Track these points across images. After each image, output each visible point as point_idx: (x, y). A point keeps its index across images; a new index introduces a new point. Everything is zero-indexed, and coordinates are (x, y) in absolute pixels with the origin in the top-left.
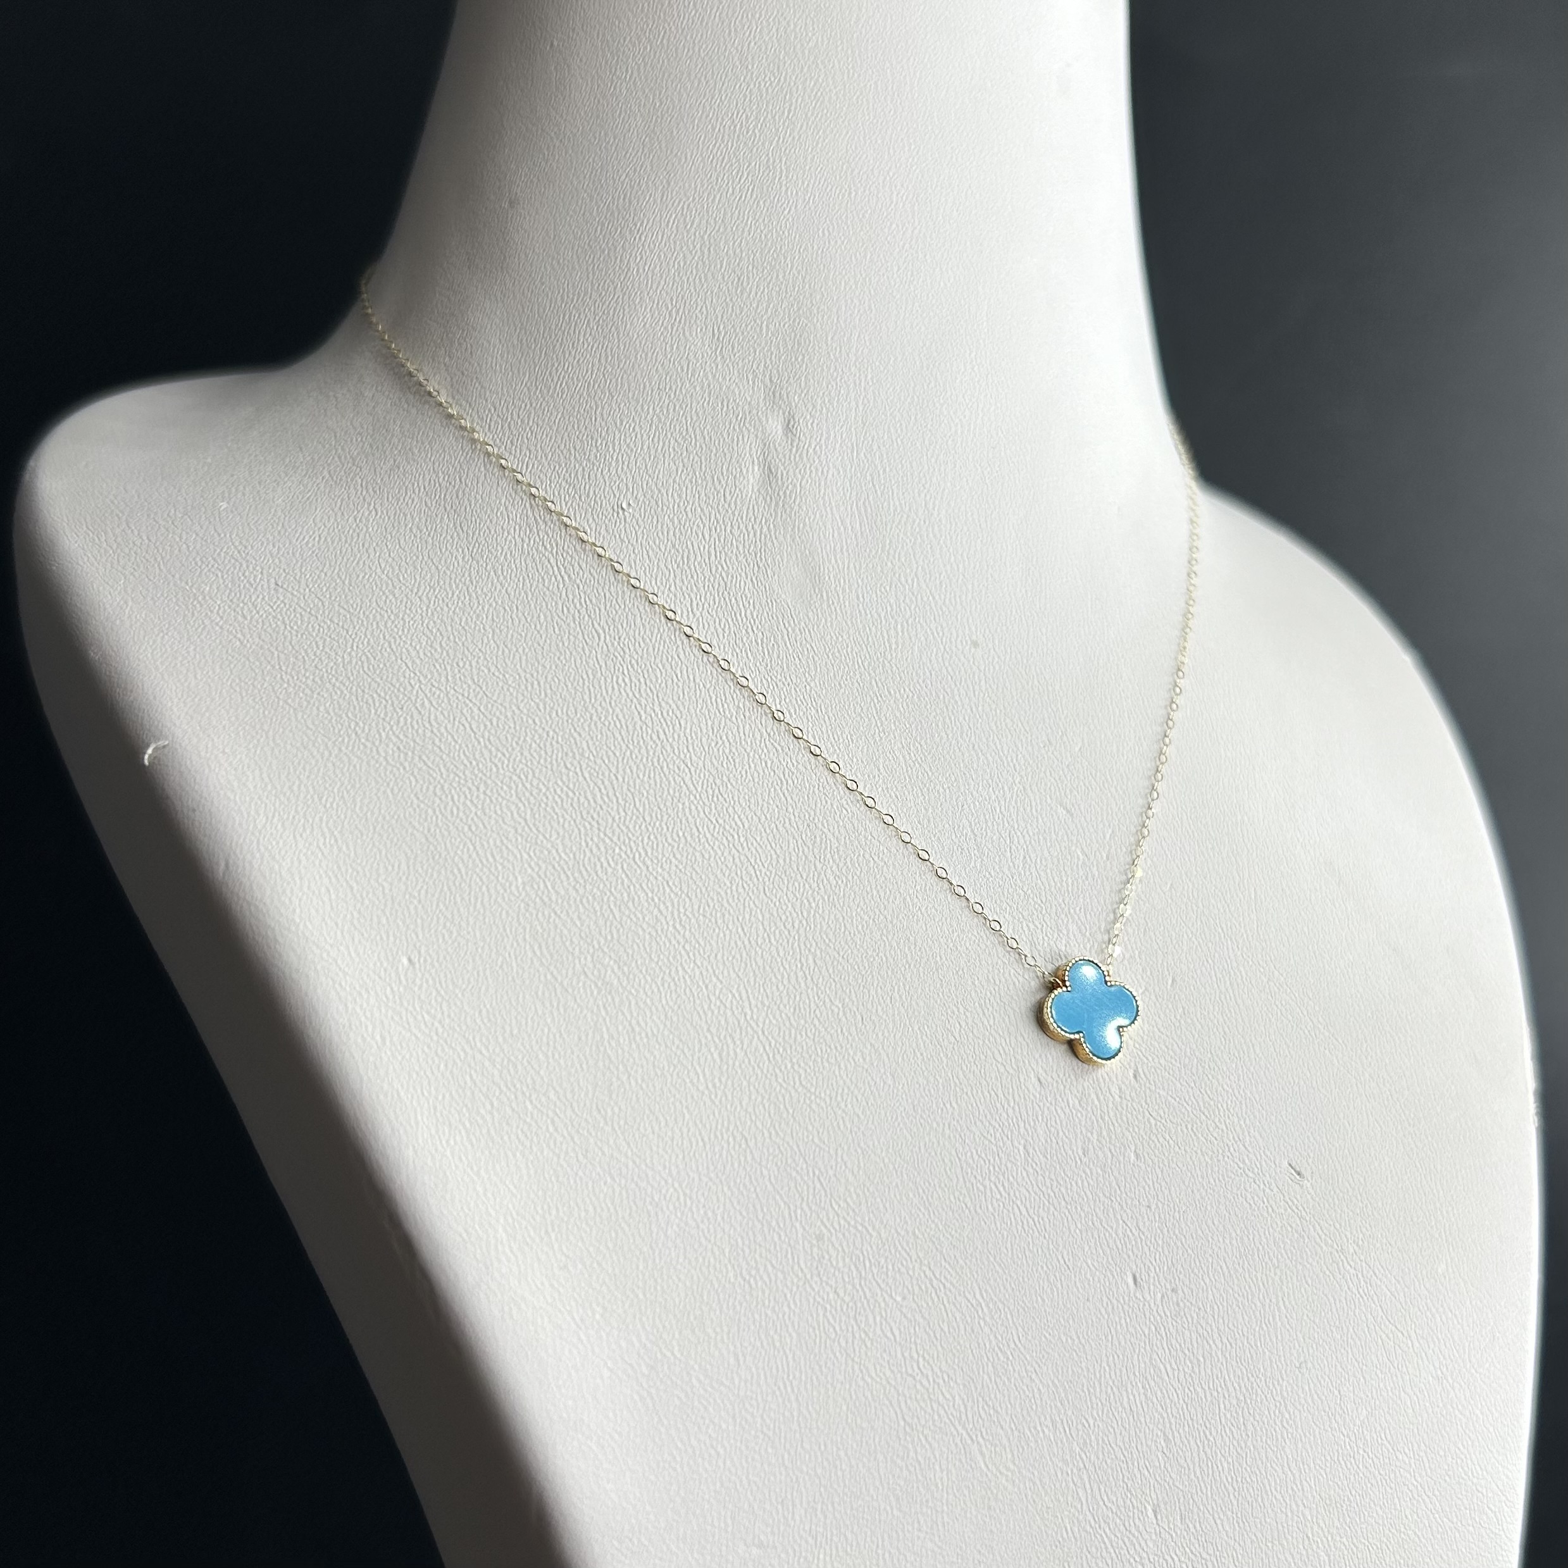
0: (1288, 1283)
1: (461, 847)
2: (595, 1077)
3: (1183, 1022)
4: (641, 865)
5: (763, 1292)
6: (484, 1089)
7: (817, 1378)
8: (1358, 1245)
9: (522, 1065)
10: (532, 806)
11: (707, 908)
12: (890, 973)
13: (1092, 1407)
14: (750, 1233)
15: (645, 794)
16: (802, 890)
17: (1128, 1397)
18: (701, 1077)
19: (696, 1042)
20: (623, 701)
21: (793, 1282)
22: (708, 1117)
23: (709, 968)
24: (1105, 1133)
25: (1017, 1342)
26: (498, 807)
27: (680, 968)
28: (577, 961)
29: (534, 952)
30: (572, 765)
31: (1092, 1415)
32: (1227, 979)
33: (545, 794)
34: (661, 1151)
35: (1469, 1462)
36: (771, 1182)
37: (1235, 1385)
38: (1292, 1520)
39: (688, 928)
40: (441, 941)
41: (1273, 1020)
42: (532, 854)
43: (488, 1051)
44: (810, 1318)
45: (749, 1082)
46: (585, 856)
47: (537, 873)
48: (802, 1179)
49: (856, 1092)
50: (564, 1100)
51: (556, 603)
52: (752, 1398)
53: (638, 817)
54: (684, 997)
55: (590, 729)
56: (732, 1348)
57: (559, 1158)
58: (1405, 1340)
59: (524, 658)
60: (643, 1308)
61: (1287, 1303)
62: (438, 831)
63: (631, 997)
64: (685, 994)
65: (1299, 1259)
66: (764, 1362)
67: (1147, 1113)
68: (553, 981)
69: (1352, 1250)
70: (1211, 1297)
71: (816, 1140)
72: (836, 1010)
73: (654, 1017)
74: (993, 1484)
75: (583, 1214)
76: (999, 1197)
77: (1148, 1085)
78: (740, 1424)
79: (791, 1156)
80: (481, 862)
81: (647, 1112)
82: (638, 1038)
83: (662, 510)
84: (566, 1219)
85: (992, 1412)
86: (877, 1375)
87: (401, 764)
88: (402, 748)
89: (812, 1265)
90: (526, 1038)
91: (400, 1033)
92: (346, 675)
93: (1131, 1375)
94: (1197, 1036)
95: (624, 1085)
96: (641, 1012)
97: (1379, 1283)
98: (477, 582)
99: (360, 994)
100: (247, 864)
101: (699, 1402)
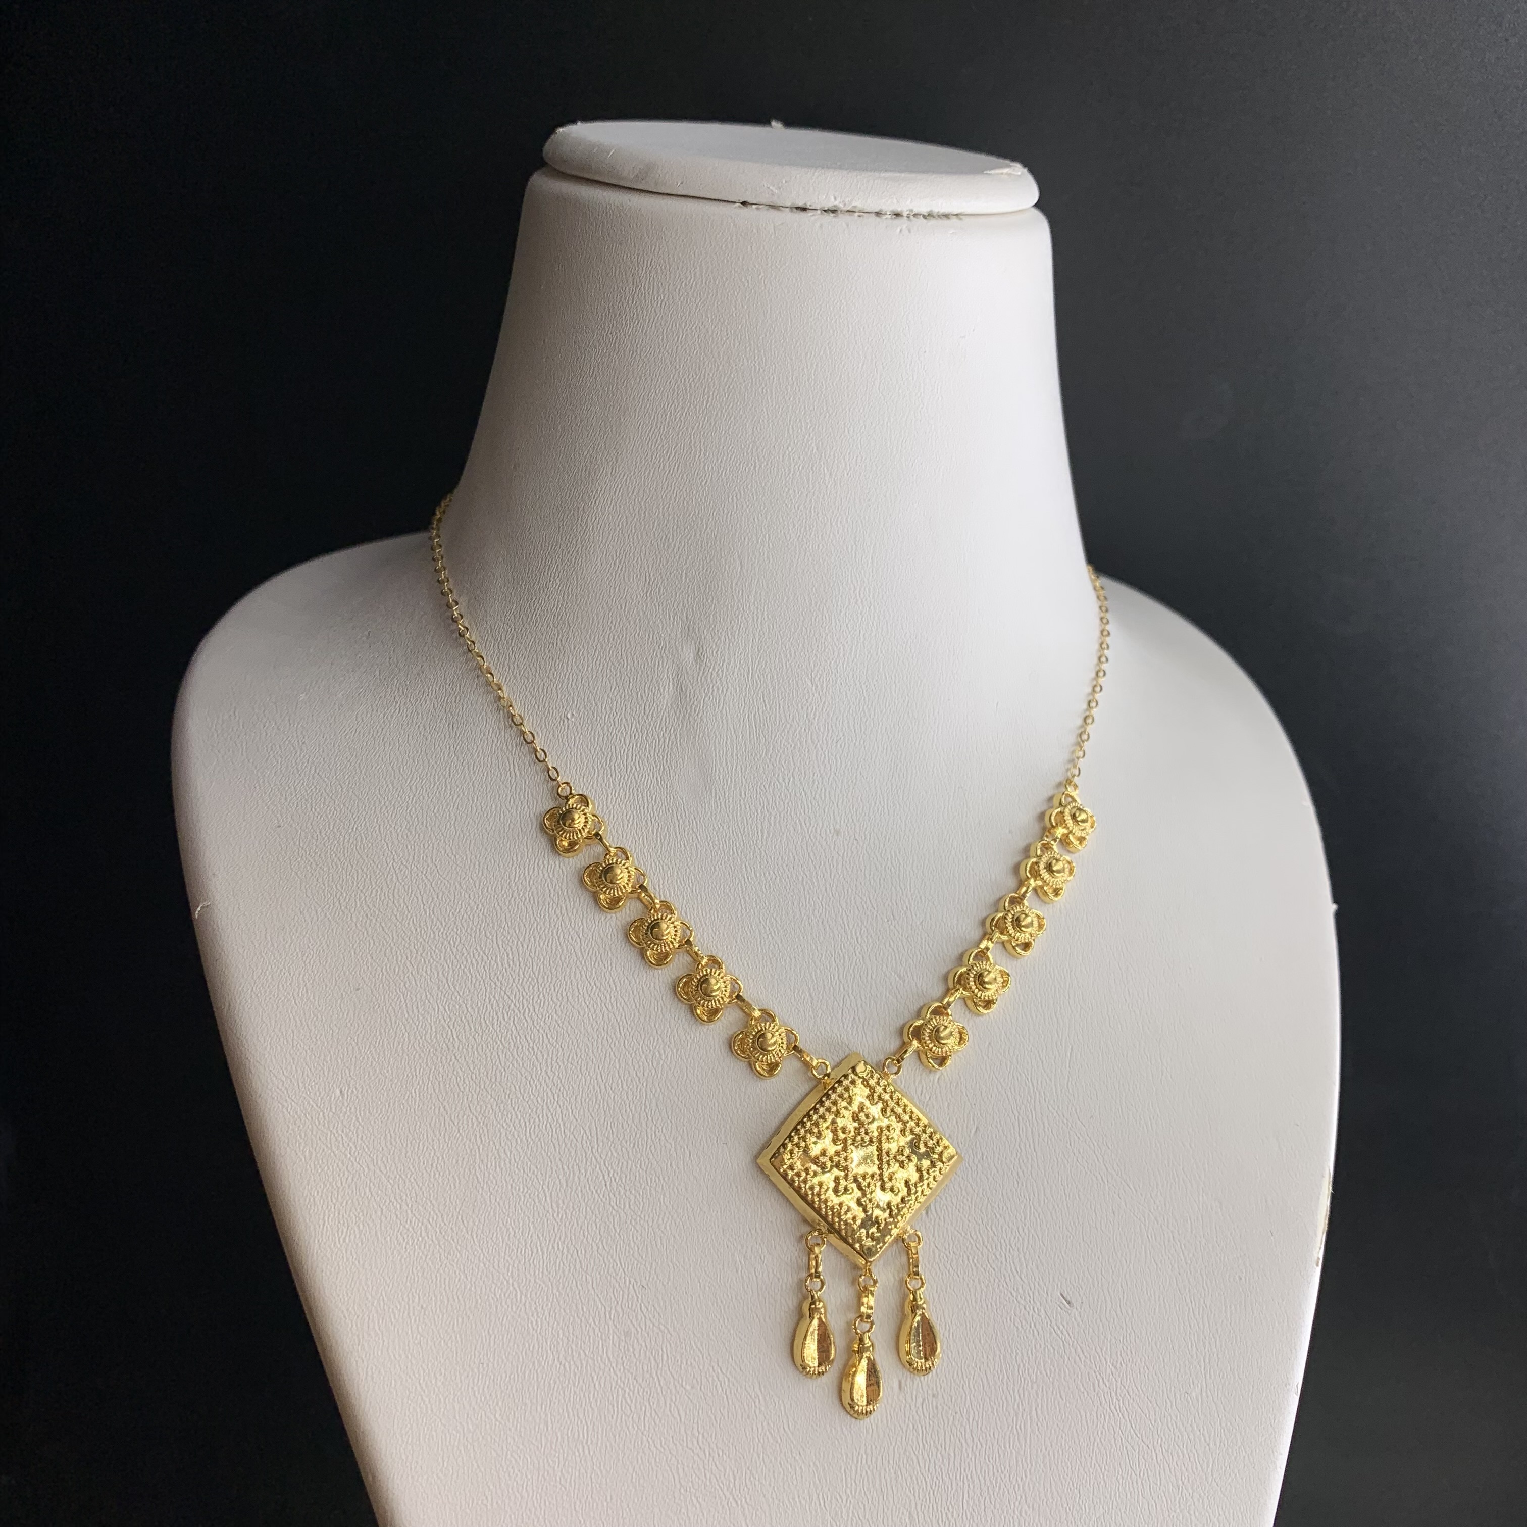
0: (1043, 1397)
2: (464, 1194)
3: (979, 1166)
4: (529, 1020)
5: (575, 1374)
6: (378, 1199)
7: (611, 1444)
8: (1116, 1368)
10: (454, 967)
11: (575, 1057)
12: (719, 1117)
13: (847, 1486)
14: (571, 1327)
15: (542, 961)
16: (655, 1044)
17: (880, 1481)
18: (548, 1199)
19: (549, 1169)
20: (539, 881)
21: (600, 1369)
22: (550, 1231)
23: (569, 1108)
25: (786, 1429)
26: (429, 967)
27: (545, 1107)
28: (465, 1098)
29: (434, 1090)
30: (491, 934)
31: (846, 1493)
32: (1029, 1128)
33: (466, 958)
34: (507, 1257)
36: (593, 1288)
37: (981, 1478)
39: (557, 1073)
42: (447, 1008)
44: (611, 1398)
45: (587, 1204)
48: (619, 1286)
49: (675, 1216)
50: (437, 1212)
51: (506, 796)
52: (555, 1456)
53: (533, 979)
54: (544, 1131)
55: (510, 904)
56: (544, 1416)
57: (426, 1257)
58: (1149, 1452)
60: (476, 1380)
61: (1039, 1412)
62: (381, 986)
63: (502, 1130)
64: (546, 1128)
65: (1057, 1377)
67: (932, 1244)
68: (444, 1113)
69: (1109, 1371)
70: (968, 1403)
71: (636, 1253)
72: (669, 1147)
73: (518, 1147)
75: (439, 1303)
77: (937, 1220)
78: (543, 1476)
79: (613, 1267)
81: (501, 1222)
83: (597, 719)
84: (424, 1306)
85: (757, 1483)
86: (661, 1446)
87: (366, 929)
88: (369, 915)
89: (618, 1356)
90: (416, 1159)
91: (324, 1150)
92: (344, 851)
93: (886, 1463)
94: (991, 1179)
95: (486, 1202)
96: (509, 1143)
97: (1131, 1401)
98: (454, 775)
99: (300, 1118)
100: (241, 1008)
101: (511, 1455)
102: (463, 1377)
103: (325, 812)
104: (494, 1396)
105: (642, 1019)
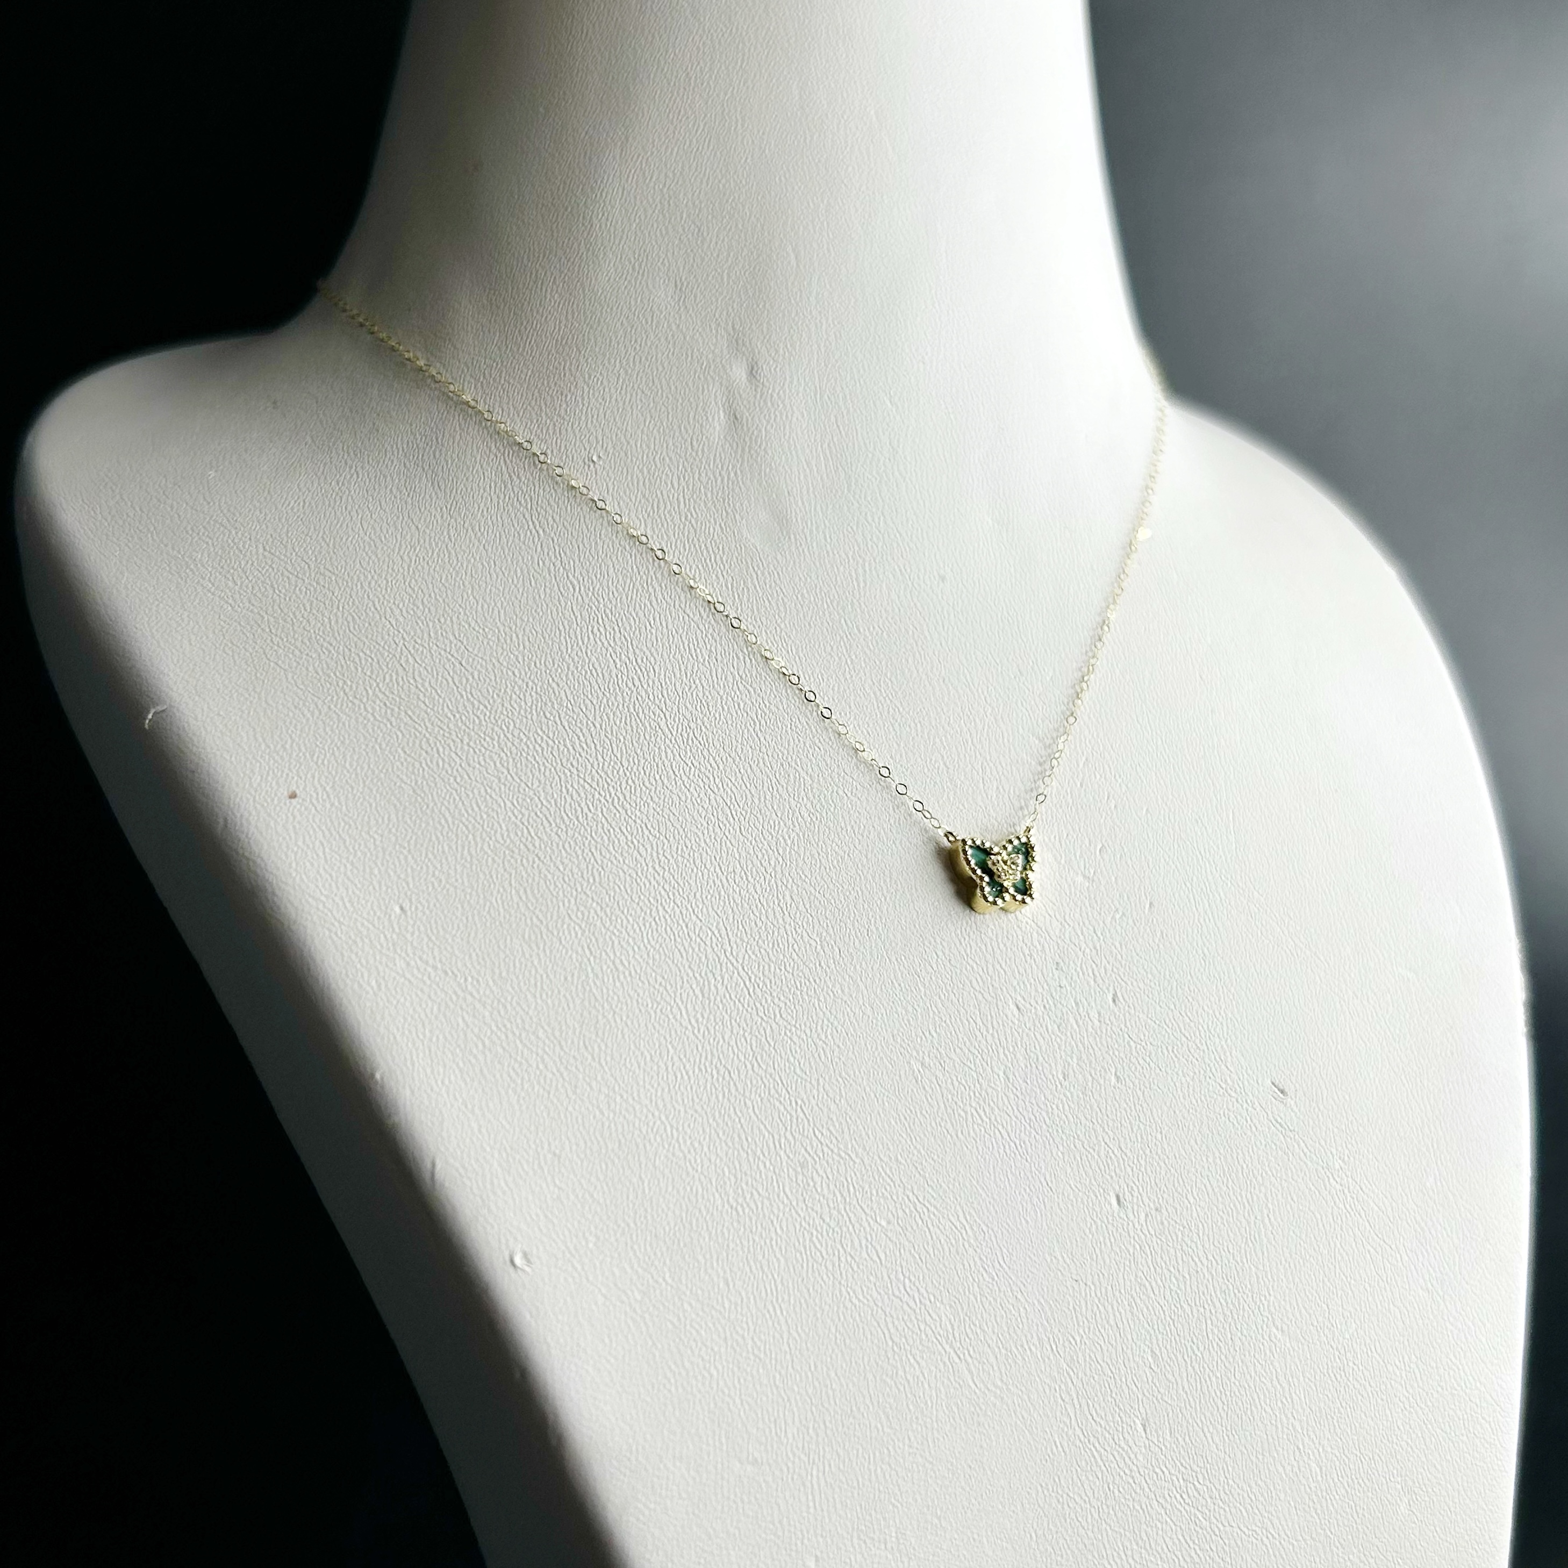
0: (1273, 1200)
1: (447, 798)
2: (582, 1015)
3: (1161, 946)
4: (620, 810)
5: (751, 1219)
6: (476, 1030)
7: (806, 1300)
8: (1343, 1161)
9: (511, 1005)
10: (514, 756)
12: (866, 906)
13: (1078, 1324)
14: (736, 1163)
15: (622, 740)
17: (1114, 1315)
18: (684, 1014)
19: (678, 978)
20: (599, 650)
21: (779, 1210)
22: (692, 1051)
23: (689, 906)
24: (1084, 1057)
25: (1002, 1262)
26: (481, 758)
27: (660, 908)
28: (561, 904)
29: (521, 898)
30: (552, 714)
31: (1078, 1332)
32: (1206, 902)
33: (526, 744)
34: (647, 1086)
35: (1462, 1374)
37: (1222, 1301)
38: (1283, 1432)
39: (667, 869)
40: (430, 889)
41: (1253, 941)
42: (515, 803)
43: (479, 993)
44: (797, 1244)
45: (730, 1016)
46: (566, 802)
47: (521, 821)
48: (785, 1108)
49: (836, 1023)
50: (552, 1038)
51: (532, 557)
53: (615, 763)
54: (665, 936)
55: (567, 679)
56: (722, 1274)
57: (549, 1093)
58: (1393, 1253)
59: (502, 612)
60: (634, 1236)
61: (1272, 1219)
62: (425, 783)
63: (613, 937)
64: (666, 932)
65: (1284, 1177)
66: (753, 1285)
67: (1126, 1036)
68: (538, 923)
69: (1337, 1167)
70: (1195, 1215)
71: (798, 1071)
72: (814, 944)
73: (637, 956)
74: (981, 1400)
75: (574, 1147)
76: (980, 1122)
77: (1127, 1008)
78: (732, 1347)
79: (774, 1087)
80: (467, 812)
81: (632, 1047)
82: (622, 977)
83: (632, 460)
84: (557, 1152)
85: (979, 1331)
86: (864, 1297)
87: (388, 720)
88: (388, 704)
89: (797, 1191)
90: (515, 979)
91: (394, 979)
92: (333, 635)
93: (1117, 1294)
94: (1175, 959)
95: (609, 1023)
96: (624, 952)
97: (1365, 1197)
98: (456, 540)
99: (355, 942)
100: (244, 822)
101: (691, 1326)
102: (618, 1235)
103: (294, 592)
104: (659, 1254)
105: (756, 801)
